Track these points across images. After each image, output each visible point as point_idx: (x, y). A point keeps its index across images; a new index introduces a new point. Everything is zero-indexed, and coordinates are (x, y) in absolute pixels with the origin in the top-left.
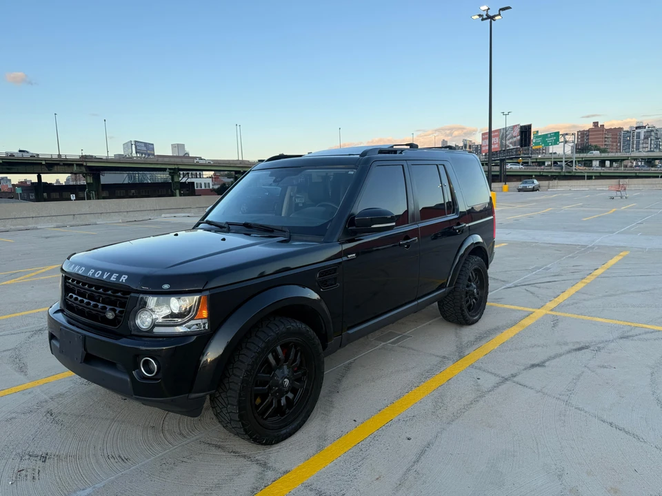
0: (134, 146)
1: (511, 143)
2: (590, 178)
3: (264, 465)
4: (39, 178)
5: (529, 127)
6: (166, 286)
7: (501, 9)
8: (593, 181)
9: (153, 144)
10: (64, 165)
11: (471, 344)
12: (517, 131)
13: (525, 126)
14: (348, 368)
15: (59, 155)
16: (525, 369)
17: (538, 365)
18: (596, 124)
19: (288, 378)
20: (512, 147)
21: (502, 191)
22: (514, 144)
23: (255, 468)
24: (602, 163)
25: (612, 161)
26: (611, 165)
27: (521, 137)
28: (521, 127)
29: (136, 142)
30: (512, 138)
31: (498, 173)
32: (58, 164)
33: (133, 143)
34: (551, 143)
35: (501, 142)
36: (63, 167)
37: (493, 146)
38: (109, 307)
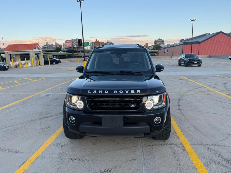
1: (75, 45)
3: (174, 144)
5: (81, 40)
6: (157, 92)
12: (77, 41)
13: (79, 39)
18: (96, 40)
20: (76, 46)
21: (77, 61)
27: (79, 43)
30: (75, 43)
31: (72, 55)
34: (87, 45)
35: (72, 44)
37: (69, 46)
38: (129, 104)
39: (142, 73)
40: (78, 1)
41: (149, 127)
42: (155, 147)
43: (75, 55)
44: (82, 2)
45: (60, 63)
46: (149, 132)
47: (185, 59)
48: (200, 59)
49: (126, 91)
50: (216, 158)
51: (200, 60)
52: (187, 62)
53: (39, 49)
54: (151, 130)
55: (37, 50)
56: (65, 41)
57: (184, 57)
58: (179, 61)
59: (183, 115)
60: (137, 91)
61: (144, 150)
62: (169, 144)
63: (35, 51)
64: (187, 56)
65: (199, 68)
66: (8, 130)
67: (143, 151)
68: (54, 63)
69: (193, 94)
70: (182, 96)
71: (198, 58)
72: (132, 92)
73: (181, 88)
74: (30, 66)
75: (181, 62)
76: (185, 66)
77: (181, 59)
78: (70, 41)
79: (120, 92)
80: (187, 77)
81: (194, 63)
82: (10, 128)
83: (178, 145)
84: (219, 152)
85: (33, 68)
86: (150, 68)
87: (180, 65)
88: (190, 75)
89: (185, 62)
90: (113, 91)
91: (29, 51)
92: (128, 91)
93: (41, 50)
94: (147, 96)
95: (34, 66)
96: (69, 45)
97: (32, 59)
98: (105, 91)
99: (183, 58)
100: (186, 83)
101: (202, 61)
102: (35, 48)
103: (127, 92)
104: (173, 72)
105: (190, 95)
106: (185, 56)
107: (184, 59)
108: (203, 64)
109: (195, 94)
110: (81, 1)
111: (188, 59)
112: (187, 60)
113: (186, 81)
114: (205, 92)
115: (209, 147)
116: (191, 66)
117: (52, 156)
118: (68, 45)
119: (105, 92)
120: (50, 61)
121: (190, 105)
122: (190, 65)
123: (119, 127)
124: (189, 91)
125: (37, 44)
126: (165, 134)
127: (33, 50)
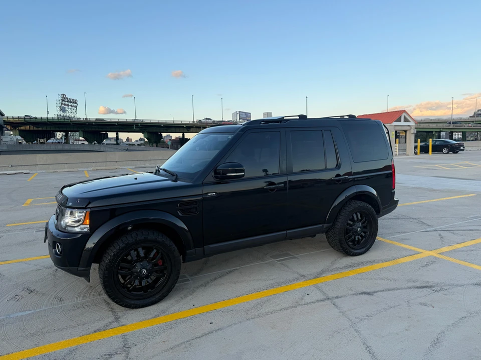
0: (238, 115)
3: (117, 319)
4: (183, 135)
6: (70, 204)
9: (250, 113)
10: (196, 127)
11: (337, 269)
14: (230, 272)
15: (194, 121)
16: (354, 294)
17: (368, 294)
19: (146, 269)
23: (111, 319)
29: (239, 112)
32: (193, 127)
33: (238, 113)
36: (195, 129)
39: (174, 176)
45: (463, 150)
53: (408, 121)
68: (445, 151)
125: (404, 111)
127: (392, 124)
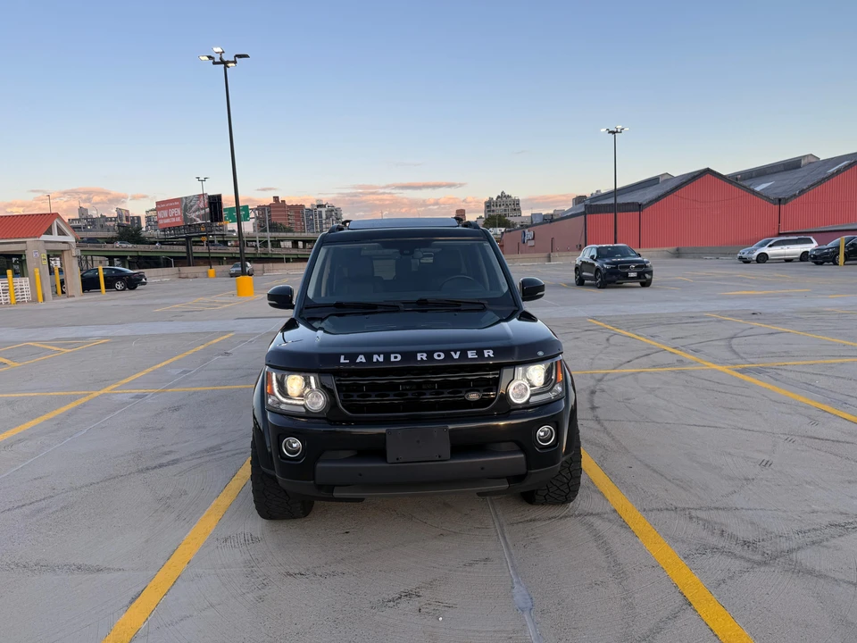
1: (198, 216)
2: (288, 260)
3: (592, 514)
5: (219, 197)
6: (541, 353)
7: (237, 56)
8: (290, 264)
12: (203, 203)
13: (213, 196)
18: (276, 198)
20: (200, 222)
21: (207, 276)
22: (202, 217)
24: (295, 243)
25: (305, 242)
26: (304, 247)
27: (211, 209)
28: (210, 197)
30: (198, 209)
31: (185, 255)
34: (243, 218)
35: (185, 215)
37: (174, 220)
38: (464, 390)
39: (483, 304)
40: (215, 63)
41: (522, 456)
42: (538, 524)
43: (194, 255)
44: (230, 65)
45: (145, 283)
46: (523, 470)
47: (596, 264)
48: (648, 262)
49: (453, 353)
50: (714, 540)
51: (646, 267)
52: (603, 272)
53: (64, 234)
54: (529, 467)
55: (55, 237)
56: (158, 203)
57: (592, 257)
58: (577, 269)
59: (608, 434)
60: (485, 352)
61: (507, 536)
62: (579, 515)
63: (46, 242)
64: (601, 254)
65: (645, 291)
66: (39, 511)
67: (505, 538)
68: (119, 285)
69: (633, 374)
70: (600, 380)
71: (639, 259)
72: (470, 356)
73: (592, 356)
74: (27, 295)
75: (584, 274)
76: (599, 288)
77: (583, 263)
78: (176, 203)
79: (435, 356)
80: (609, 322)
81: (626, 277)
82: (44, 504)
83: (606, 516)
84: (722, 524)
85: (41, 305)
86: (505, 289)
87: (581, 282)
88: (617, 314)
89: (596, 274)
90: (414, 354)
91: (25, 242)
92: (458, 353)
93: (70, 238)
94: (514, 365)
95: (44, 300)
96: (174, 217)
97: (37, 270)
98: (392, 356)
99: (591, 261)
100: (608, 340)
101: (654, 268)
102: (49, 232)
103: (456, 356)
104: (562, 305)
105: (624, 375)
106: (594, 253)
107: (593, 264)
108: (656, 278)
109: (639, 373)
110: (228, 62)
111: (607, 264)
112: (603, 267)
113: (607, 335)
114: (671, 367)
115: (694, 513)
116: (619, 286)
117: (223, 570)
118: (169, 217)
119: (392, 359)
120: (105, 277)
121: (629, 405)
122: (614, 282)
123: (437, 458)
124: (621, 365)
125: (56, 216)
126: (565, 480)
127: (41, 239)
